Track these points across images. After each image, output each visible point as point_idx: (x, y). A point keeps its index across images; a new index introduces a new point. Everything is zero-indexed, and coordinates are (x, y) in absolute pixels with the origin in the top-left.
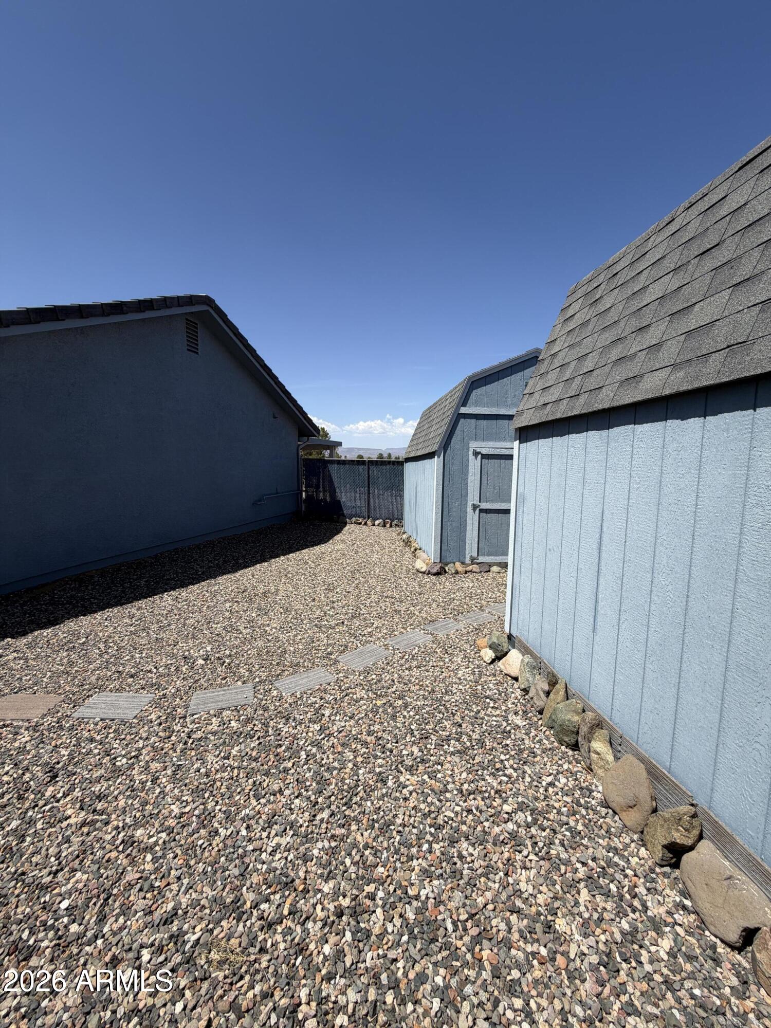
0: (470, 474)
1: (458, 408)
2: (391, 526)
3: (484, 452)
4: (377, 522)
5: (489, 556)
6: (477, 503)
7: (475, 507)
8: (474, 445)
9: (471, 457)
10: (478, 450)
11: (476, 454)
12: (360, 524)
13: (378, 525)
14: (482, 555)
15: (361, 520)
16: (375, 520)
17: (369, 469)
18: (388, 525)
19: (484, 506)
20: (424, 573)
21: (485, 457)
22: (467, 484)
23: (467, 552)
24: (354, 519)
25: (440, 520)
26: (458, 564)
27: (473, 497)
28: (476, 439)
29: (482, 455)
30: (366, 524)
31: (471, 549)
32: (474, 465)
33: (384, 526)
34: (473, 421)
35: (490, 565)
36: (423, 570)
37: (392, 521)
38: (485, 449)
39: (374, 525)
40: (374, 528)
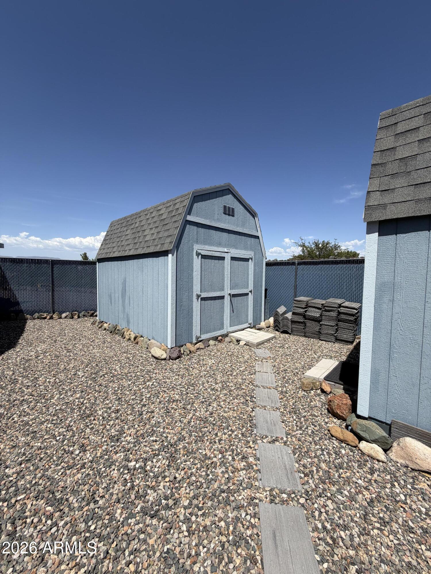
0: (194, 271)
1: (185, 216)
2: (79, 317)
3: (204, 253)
4: (64, 315)
5: (207, 333)
6: (199, 293)
7: (198, 296)
8: (197, 247)
9: (195, 257)
10: (199, 251)
11: (198, 254)
12: (45, 318)
13: (66, 317)
14: (203, 334)
15: (45, 315)
16: (61, 313)
17: (52, 268)
18: (76, 317)
19: (204, 295)
20: (165, 359)
21: (204, 257)
22: (193, 278)
23: (194, 334)
24: (36, 315)
25: (175, 310)
26: (189, 345)
27: (196, 289)
28: (197, 243)
29: (202, 255)
30: (51, 318)
31: (196, 331)
32: (197, 262)
33: (73, 318)
34: (195, 228)
35: (209, 340)
36: (164, 356)
37: (79, 313)
38: (203, 251)
39: (61, 318)
40: (61, 320)
